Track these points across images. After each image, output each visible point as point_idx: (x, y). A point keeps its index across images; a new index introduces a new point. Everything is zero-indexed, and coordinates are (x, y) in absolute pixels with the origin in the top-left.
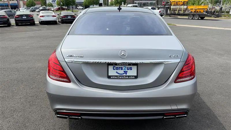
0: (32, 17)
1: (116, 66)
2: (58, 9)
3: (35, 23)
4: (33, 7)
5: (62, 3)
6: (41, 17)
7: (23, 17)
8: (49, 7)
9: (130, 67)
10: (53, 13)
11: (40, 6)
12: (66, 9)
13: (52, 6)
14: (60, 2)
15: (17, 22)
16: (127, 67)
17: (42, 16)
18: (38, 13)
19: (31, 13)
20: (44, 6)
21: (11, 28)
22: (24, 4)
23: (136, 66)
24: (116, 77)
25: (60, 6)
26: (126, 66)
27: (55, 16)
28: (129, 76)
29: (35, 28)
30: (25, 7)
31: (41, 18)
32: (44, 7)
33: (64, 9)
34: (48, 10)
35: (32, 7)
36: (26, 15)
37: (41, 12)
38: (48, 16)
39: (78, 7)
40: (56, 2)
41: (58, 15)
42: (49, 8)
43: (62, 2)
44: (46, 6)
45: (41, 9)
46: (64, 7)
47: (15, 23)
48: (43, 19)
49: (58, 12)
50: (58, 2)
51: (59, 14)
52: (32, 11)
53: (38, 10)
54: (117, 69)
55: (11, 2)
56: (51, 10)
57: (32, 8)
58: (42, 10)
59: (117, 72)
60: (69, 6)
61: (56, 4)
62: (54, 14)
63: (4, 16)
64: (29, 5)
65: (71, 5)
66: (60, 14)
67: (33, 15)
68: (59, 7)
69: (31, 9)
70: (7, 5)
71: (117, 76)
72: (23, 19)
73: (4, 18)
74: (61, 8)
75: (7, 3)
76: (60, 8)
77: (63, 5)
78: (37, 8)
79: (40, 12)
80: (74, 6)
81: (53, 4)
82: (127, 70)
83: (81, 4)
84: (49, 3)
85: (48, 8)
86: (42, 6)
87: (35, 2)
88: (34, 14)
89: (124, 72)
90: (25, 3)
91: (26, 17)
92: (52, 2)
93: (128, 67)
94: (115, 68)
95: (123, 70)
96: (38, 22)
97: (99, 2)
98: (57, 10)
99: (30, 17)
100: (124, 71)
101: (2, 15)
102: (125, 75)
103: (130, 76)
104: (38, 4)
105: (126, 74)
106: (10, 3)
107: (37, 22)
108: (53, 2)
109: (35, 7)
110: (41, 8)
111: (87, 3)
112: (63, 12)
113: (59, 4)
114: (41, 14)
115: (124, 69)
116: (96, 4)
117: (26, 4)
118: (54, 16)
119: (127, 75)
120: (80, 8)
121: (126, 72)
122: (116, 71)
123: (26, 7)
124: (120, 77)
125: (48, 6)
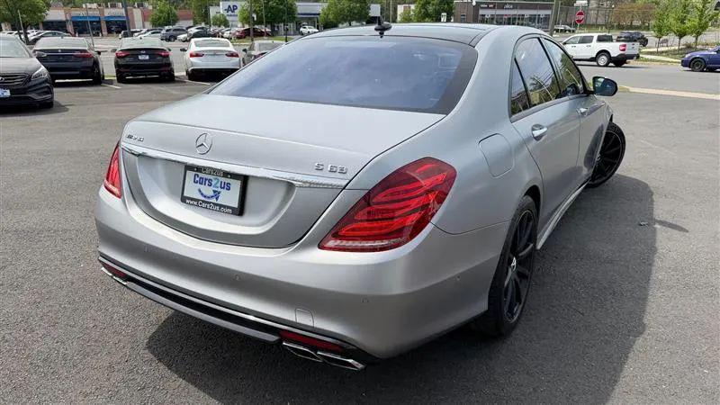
0: (168, 56)
2: (245, 35)
3: (176, 74)
4: (171, 27)
5: (255, 16)
6: (192, 56)
7: (140, 57)
8: (217, 27)
9: (227, 180)
10: (231, 44)
11: (191, 23)
12: (268, 35)
13: (226, 24)
14: (250, 13)
15: (122, 70)
17: (197, 55)
18: (184, 45)
19: (166, 45)
20: (203, 25)
21: (101, 88)
22: (145, 18)
23: (239, 181)
24: (195, 203)
25: (249, 23)
26: (220, 178)
27: (237, 56)
28: (221, 206)
29: (174, 92)
30: (148, 25)
31: (194, 60)
32: (202, 28)
33: (260, 34)
34: (214, 36)
35: (167, 28)
36: (148, 51)
37: (193, 40)
38: (215, 54)
39: (302, 29)
40: (237, 12)
41: (245, 50)
42: (217, 29)
43: (255, 11)
44: (207, 25)
45: (192, 33)
46: (263, 28)
47: (115, 74)
48: (200, 63)
49: (246, 43)
50: (243, 11)
51: (247, 48)
52: (166, 40)
53: (186, 35)
54: (202, 181)
55: (109, 12)
56: (222, 37)
57: (167, 31)
58: (196, 35)
59: (200, 191)
60: (276, 25)
61: (237, 18)
62: (231, 48)
63: (85, 51)
64: (161, 21)
65: (283, 21)
66: (252, 48)
67: (170, 50)
68: (247, 27)
69: (164, 32)
70: (94, 19)
71: (197, 200)
72: (142, 61)
73: (84, 57)
74: (251, 30)
75: (97, 13)
76: (249, 29)
77: (260, 22)
78: (182, 31)
79: (190, 40)
80: (291, 26)
81: (227, 18)
82: (219, 189)
83: (312, 19)
84: (218, 15)
85: (212, 29)
86: (196, 23)
87: (177, 12)
88: (173, 48)
89: (212, 194)
90: (148, 16)
91: (147, 57)
92: (226, 14)
93: (224, 180)
94: (197, 179)
95: (212, 188)
96: (184, 73)
97: (367, 14)
98: (239, 38)
99: (161, 56)
100: (215, 191)
101: (77, 50)
102: (214, 200)
103: (225, 206)
104: (186, 18)
105: (217, 199)
106: (106, 15)
107: (179, 73)
108: (230, 13)
109: (176, 26)
110: (193, 30)
111: (331, 17)
112: (260, 41)
113: (246, 20)
114: (193, 47)
115: (215, 186)
116: (359, 20)
117: (150, 19)
118: (232, 55)
119: (219, 202)
120: (310, 30)
121: (217, 194)
122: (199, 186)
123: (151, 27)
124: (204, 205)
125: (215, 24)
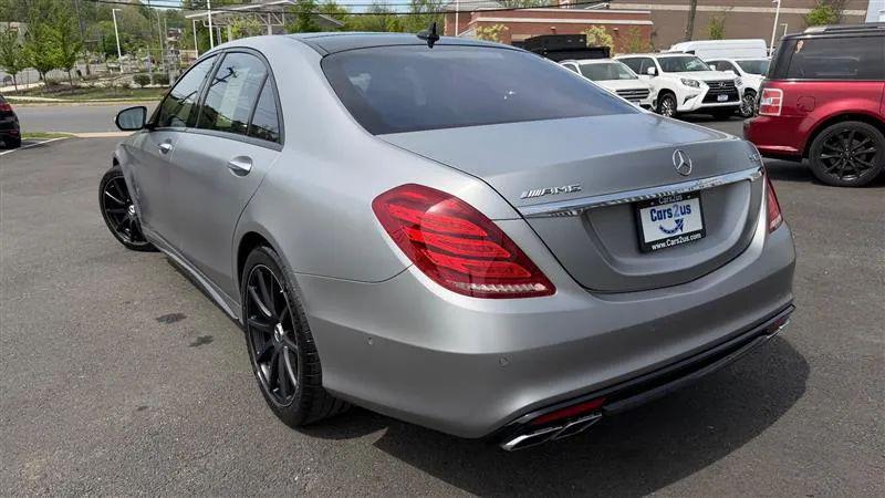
1: (658, 208)
9: (685, 203)
16: (679, 204)
23: (697, 200)
24: (664, 245)
28: (689, 235)
59: (662, 228)
71: (665, 240)
82: (681, 217)
95: (674, 219)
100: (676, 221)
103: (692, 233)
105: (682, 228)
119: (685, 231)
121: (680, 224)
122: (659, 223)
124: (673, 243)
